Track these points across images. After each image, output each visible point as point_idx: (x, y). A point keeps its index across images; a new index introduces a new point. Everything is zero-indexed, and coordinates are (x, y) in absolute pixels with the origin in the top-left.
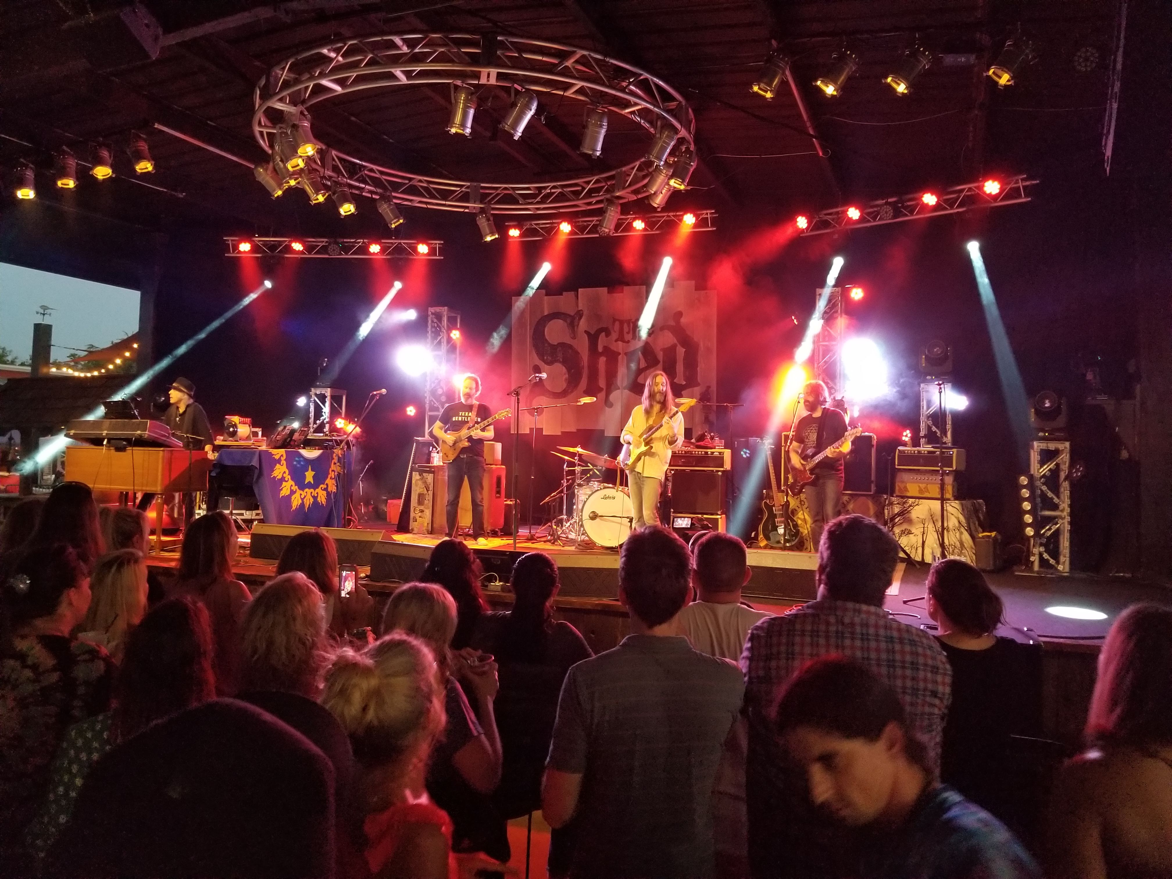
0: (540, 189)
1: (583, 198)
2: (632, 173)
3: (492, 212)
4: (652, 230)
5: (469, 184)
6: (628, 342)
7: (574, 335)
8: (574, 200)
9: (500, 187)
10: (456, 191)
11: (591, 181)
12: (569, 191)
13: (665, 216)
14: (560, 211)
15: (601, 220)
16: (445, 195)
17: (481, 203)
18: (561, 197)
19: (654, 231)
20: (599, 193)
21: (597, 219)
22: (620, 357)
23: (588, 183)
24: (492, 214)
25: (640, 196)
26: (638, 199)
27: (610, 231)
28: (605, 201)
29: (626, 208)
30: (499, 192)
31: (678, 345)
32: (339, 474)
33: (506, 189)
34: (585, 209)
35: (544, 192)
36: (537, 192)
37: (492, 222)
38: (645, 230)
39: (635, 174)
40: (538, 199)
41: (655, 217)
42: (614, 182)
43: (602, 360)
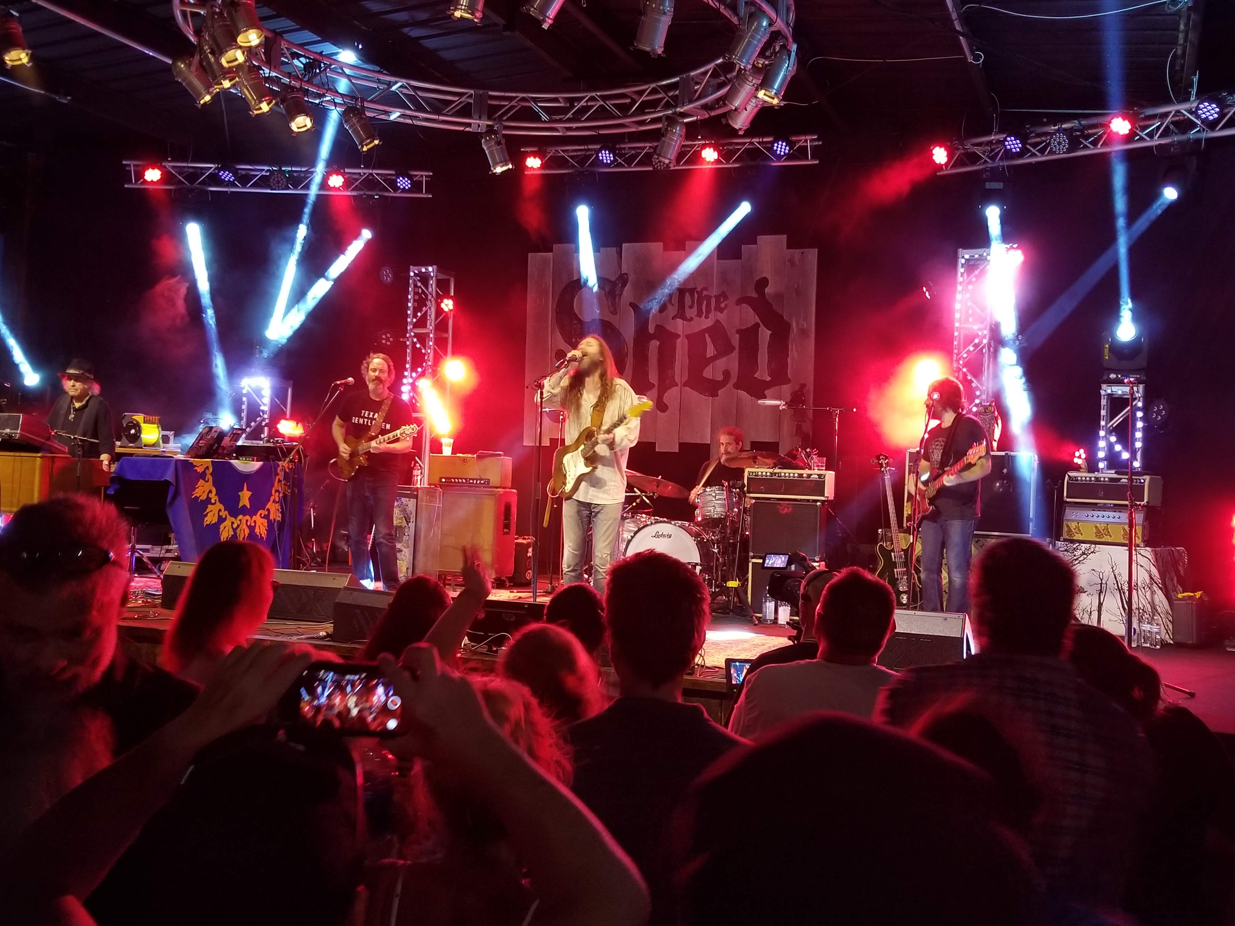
0: (572, 101)
1: (632, 115)
2: (704, 80)
3: (504, 132)
4: (728, 162)
5: (472, 92)
6: (691, 319)
7: (615, 310)
8: (619, 117)
9: (517, 97)
10: (454, 102)
11: (644, 91)
12: (614, 105)
13: (746, 143)
14: (600, 132)
15: (657, 146)
16: (438, 107)
17: (489, 118)
18: (602, 113)
19: (731, 164)
20: (656, 108)
21: (650, 145)
22: (679, 341)
23: (641, 93)
24: (504, 135)
25: (713, 114)
26: (711, 118)
27: (670, 163)
28: (664, 119)
29: (692, 131)
30: (513, 103)
31: (761, 324)
32: (285, 496)
33: (524, 99)
34: (634, 130)
35: (578, 106)
36: (568, 105)
37: (504, 146)
38: (717, 161)
39: (708, 81)
40: (570, 115)
41: (731, 144)
42: (677, 92)
43: (654, 344)
